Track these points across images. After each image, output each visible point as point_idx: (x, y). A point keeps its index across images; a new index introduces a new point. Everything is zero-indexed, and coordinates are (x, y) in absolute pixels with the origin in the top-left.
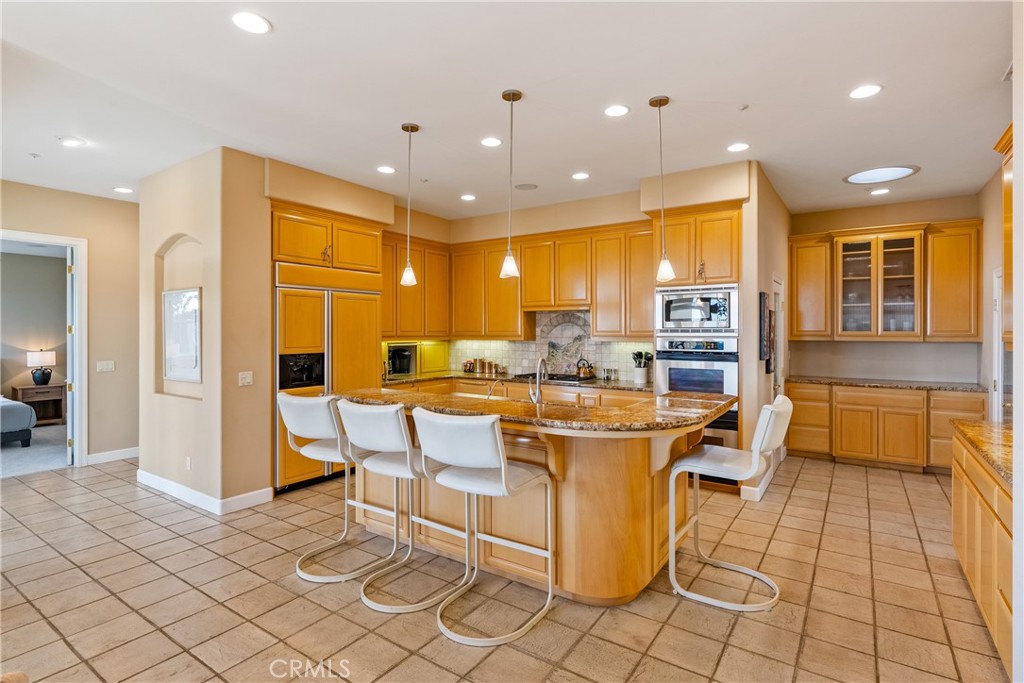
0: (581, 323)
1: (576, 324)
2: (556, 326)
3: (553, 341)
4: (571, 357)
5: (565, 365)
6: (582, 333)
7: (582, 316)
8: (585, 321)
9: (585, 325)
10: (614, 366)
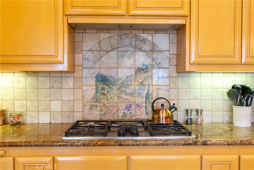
0: (147, 47)
1: (141, 50)
2: (107, 52)
3: (104, 72)
4: (132, 94)
5: (122, 106)
6: (148, 62)
7: (149, 37)
8: (153, 45)
9: (152, 51)
10: (195, 105)
